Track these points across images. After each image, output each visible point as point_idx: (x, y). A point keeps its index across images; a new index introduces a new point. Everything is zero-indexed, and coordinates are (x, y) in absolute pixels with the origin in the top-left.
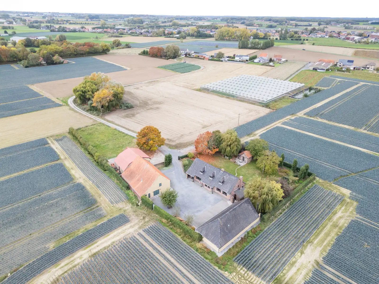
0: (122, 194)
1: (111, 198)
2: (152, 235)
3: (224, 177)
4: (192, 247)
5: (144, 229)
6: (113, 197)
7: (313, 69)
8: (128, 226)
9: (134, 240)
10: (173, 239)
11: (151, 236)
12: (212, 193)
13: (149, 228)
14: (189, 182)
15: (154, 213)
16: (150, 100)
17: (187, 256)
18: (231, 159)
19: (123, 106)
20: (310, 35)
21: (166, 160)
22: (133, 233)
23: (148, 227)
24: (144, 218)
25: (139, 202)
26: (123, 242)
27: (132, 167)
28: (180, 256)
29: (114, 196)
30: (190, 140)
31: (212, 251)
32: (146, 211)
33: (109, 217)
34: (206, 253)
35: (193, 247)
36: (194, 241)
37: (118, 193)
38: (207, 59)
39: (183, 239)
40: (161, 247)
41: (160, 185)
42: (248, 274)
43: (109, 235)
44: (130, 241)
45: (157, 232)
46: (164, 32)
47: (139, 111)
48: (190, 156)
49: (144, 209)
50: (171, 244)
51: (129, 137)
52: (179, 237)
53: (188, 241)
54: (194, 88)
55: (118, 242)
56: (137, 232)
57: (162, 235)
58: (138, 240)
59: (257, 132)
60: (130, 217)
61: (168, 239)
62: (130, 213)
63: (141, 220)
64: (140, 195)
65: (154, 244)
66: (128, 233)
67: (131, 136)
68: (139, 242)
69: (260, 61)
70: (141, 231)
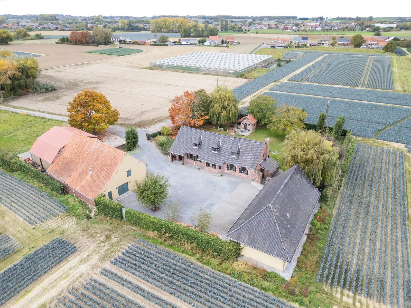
0: (52, 204)
1: (28, 214)
2: (134, 267)
3: (238, 145)
4: (227, 274)
5: (113, 259)
6: (32, 212)
7: (271, 47)
8: (74, 260)
9: (94, 288)
10: (181, 265)
11: (133, 270)
12: (221, 175)
13: (124, 254)
14: (177, 166)
15: (127, 225)
16: (82, 81)
17: (225, 296)
18: (228, 130)
19: (38, 89)
20: (250, 27)
21: (128, 138)
22: (88, 274)
23: (120, 254)
24: (108, 237)
25: (90, 211)
26: (67, 301)
27: (66, 154)
28: (210, 299)
29: (35, 210)
30: (158, 116)
31: (269, 271)
32: (108, 224)
33: (27, 252)
34: (259, 278)
35: (228, 272)
36: (227, 259)
37: (43, 203)
38: (148, 44)
39: (202, 262)
40: (162, 288)
41: (129, 173)
42: (360, 301)
43: (30, 291)
44: (86, 292)
45: (143, 259)
46: (87, 26)
47: (65, 93)
48: (165, 133)
49: (105, 222)
50: (182, 278)
51: (54, 121)
52: (193, 259)
53: (215, 261)
54: (141, 67)
55: (56, 301)
56: (99, 270)
57: (156, 263)
58: (103, 286)
59: (244, 100)
60: (76, 242)
61: (171, 267)
62: (76, 235)
63: (102, 242)
64: (91, 197)
65: (143, 286)
66: (77, 276)
67: (58, 121)
68: (107, 291)
69: (211, 44)
70: (107, 265)
